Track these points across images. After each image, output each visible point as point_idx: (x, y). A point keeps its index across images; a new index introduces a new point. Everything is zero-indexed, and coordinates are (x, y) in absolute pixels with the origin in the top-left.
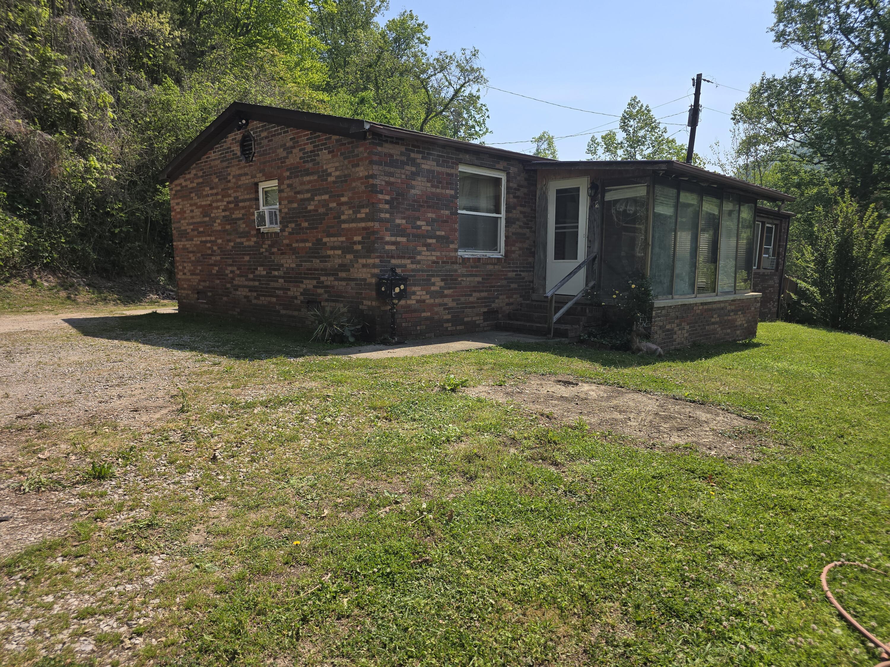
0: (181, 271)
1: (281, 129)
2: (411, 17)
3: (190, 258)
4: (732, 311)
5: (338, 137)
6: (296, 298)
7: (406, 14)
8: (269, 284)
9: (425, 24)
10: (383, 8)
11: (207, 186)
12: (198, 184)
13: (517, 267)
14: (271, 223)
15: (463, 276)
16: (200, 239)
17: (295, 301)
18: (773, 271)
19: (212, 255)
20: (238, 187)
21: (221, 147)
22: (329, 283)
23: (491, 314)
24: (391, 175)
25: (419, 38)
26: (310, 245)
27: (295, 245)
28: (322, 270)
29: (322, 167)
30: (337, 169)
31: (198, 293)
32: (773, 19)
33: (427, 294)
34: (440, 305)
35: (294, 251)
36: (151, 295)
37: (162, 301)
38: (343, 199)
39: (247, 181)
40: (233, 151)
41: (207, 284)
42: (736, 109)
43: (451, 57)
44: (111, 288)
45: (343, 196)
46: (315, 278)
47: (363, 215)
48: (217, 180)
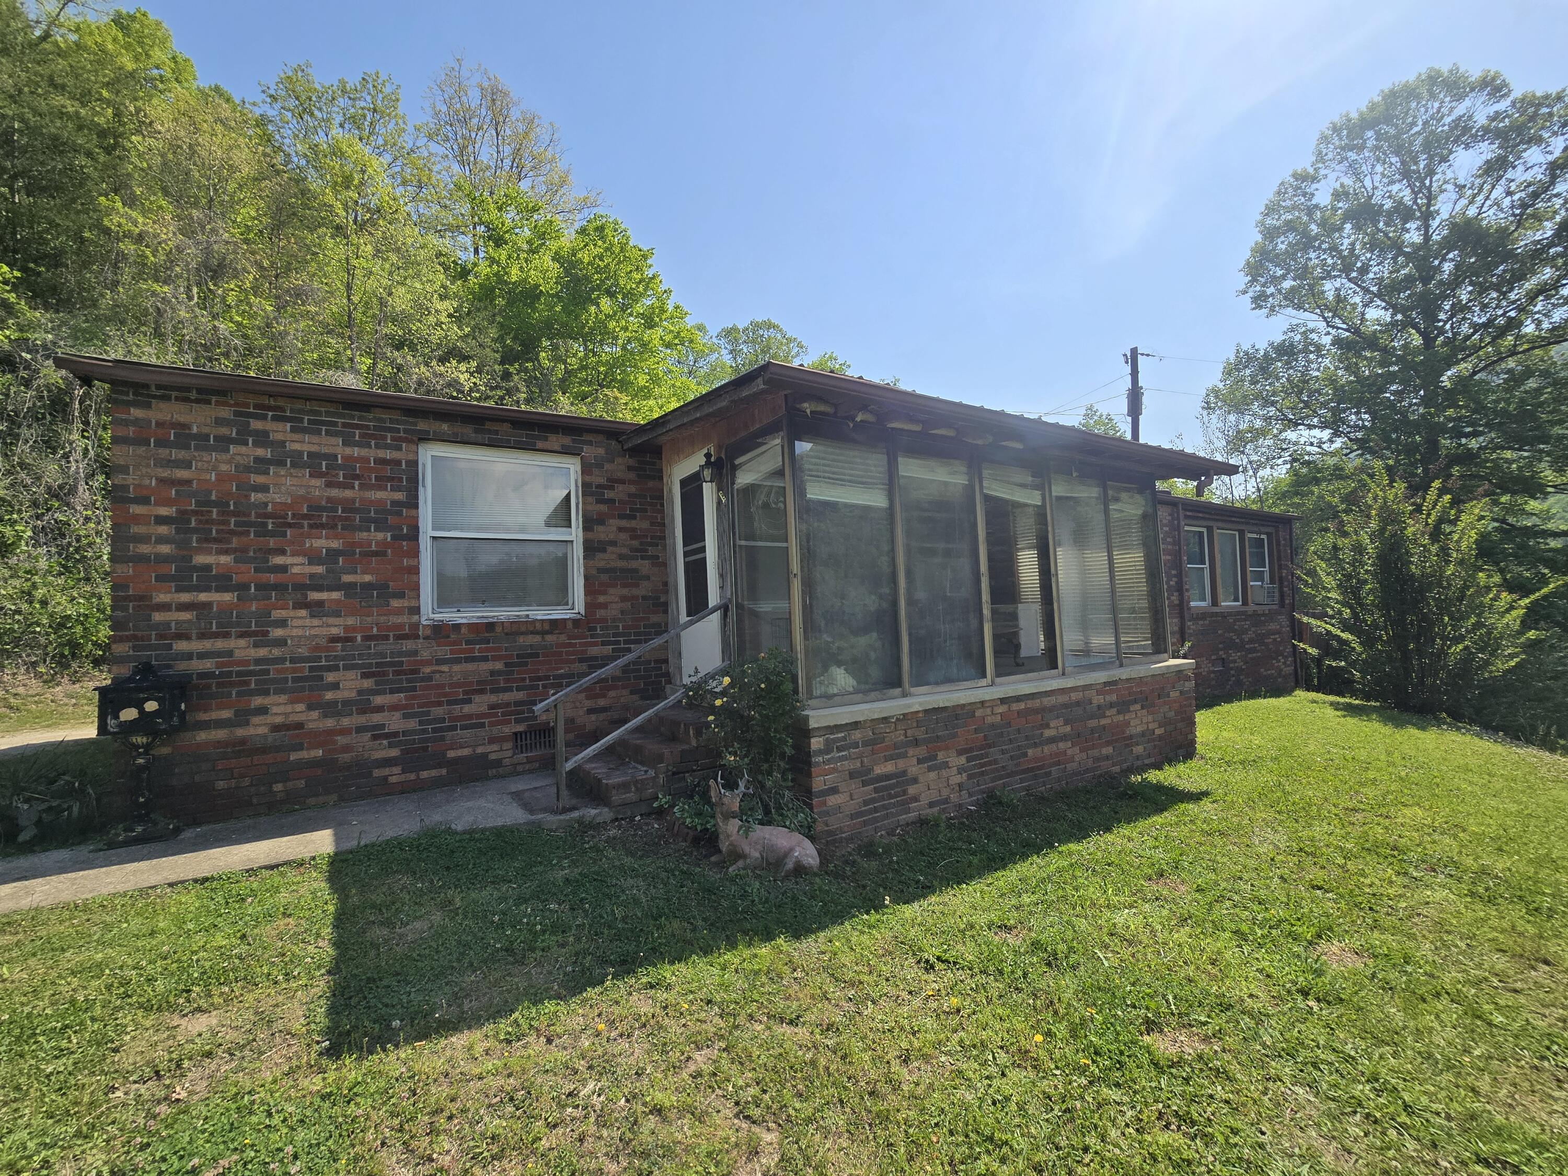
4: (1111, 705)
13: (614, 635)
15: (440, 662)
18: (1275, 607)
24: (181, 464)
32: (1243, 280)
33: (310, 709)
34: (360, 730)
42: (1208, 395)
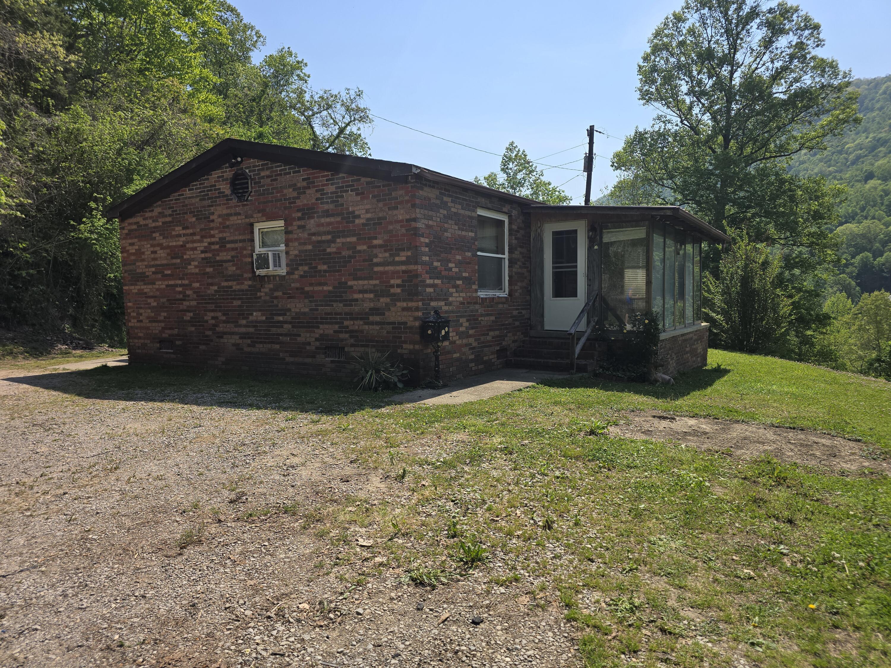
0: (134, 318)
1: (289, 169)
2: (290, 54)
3: (150, 304)
4: (696, 340)
5: (369, 179)
6: (309, 344)
7: (284, 50)
8: (269, 331)
9: (305, 62)
10: (259, 43)
11: (177, 226)
12: (163, 223)
13: (518, 306)
14: (275, 266)
15: (482, 315)
16: (166, 283)
17: (308, 348)
19: (184, 300)
20: (224, 227)
21: (200, 184)
22: (357, 327)
23: (502, 352)
24: (430, 218)
25: (298, 76)
26: (330, 288)
27: (307, 289)
28: (346, 314)
29: (348, 209)
30: (367, 211)
31: (160, 342)
33: (457, 335)
35: (307, 295)
36: (60, 346)
37: (74, 352)
38: (376, 242)
39: (240, 222)
40: (219, 189)
41: (176, 331)
43: (336, 96)
44: (13, 339)
45: (376, 238)
46: (336, 323)
47: (404, 259)
48: (194, 219)
